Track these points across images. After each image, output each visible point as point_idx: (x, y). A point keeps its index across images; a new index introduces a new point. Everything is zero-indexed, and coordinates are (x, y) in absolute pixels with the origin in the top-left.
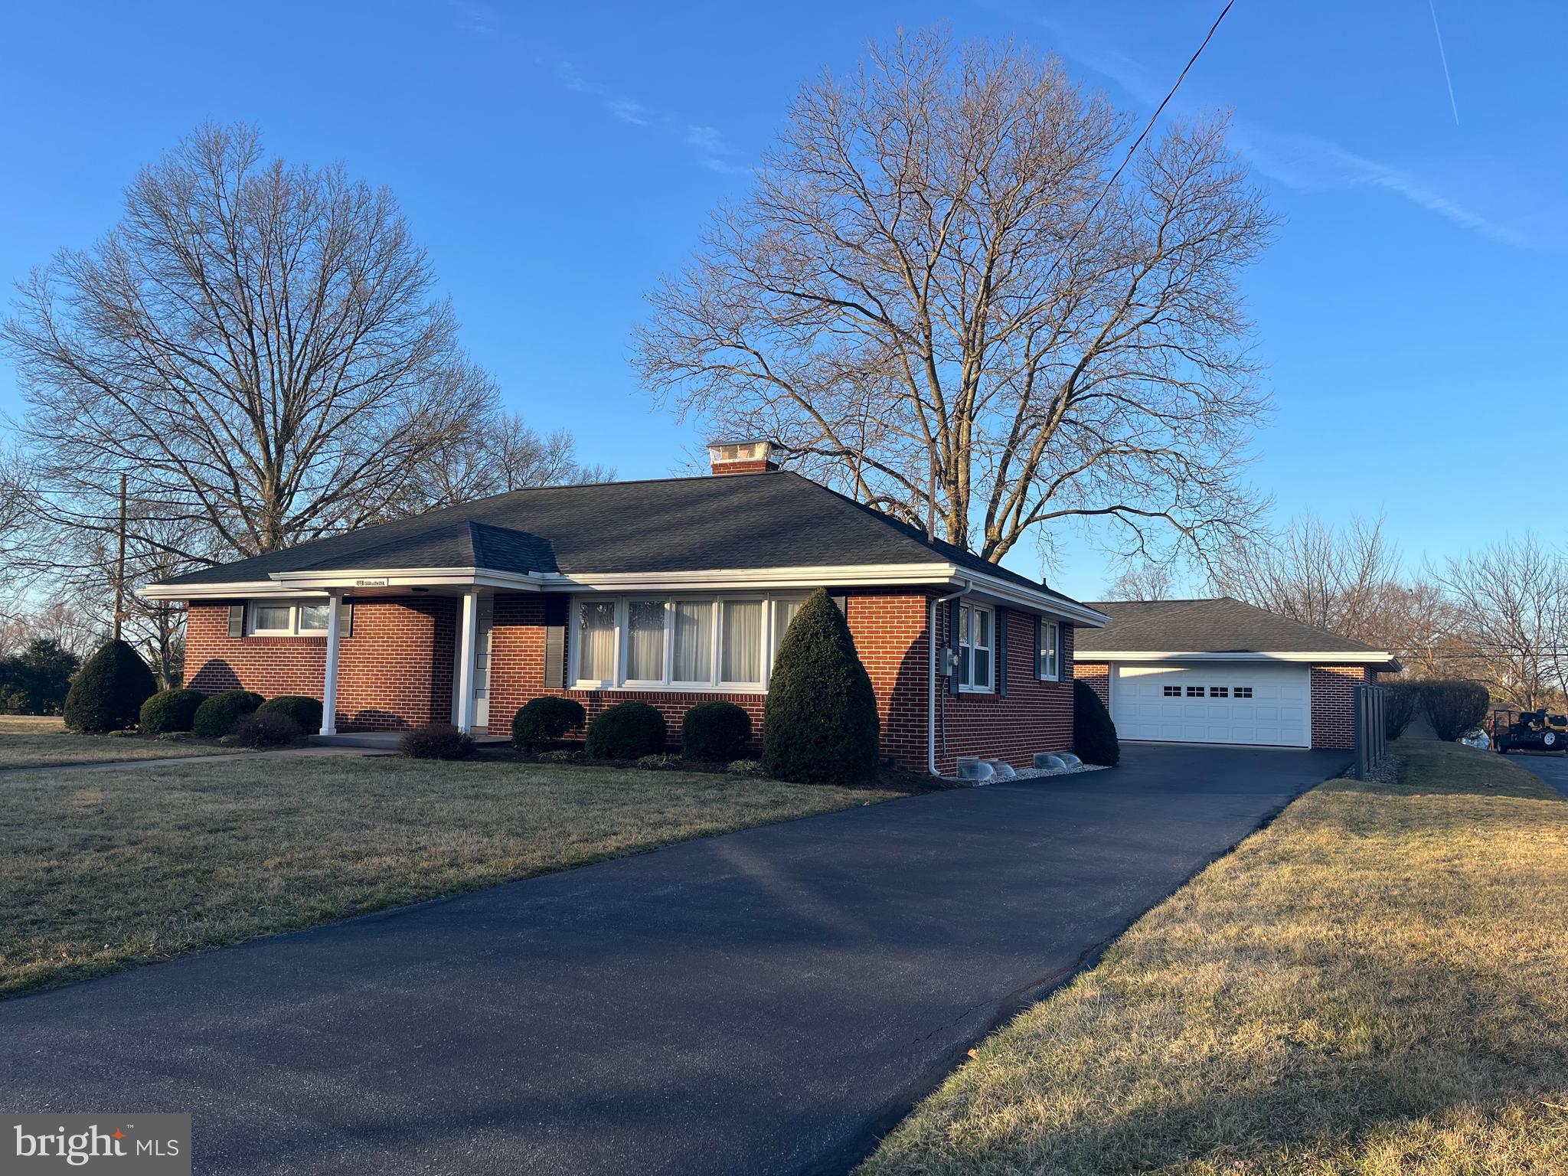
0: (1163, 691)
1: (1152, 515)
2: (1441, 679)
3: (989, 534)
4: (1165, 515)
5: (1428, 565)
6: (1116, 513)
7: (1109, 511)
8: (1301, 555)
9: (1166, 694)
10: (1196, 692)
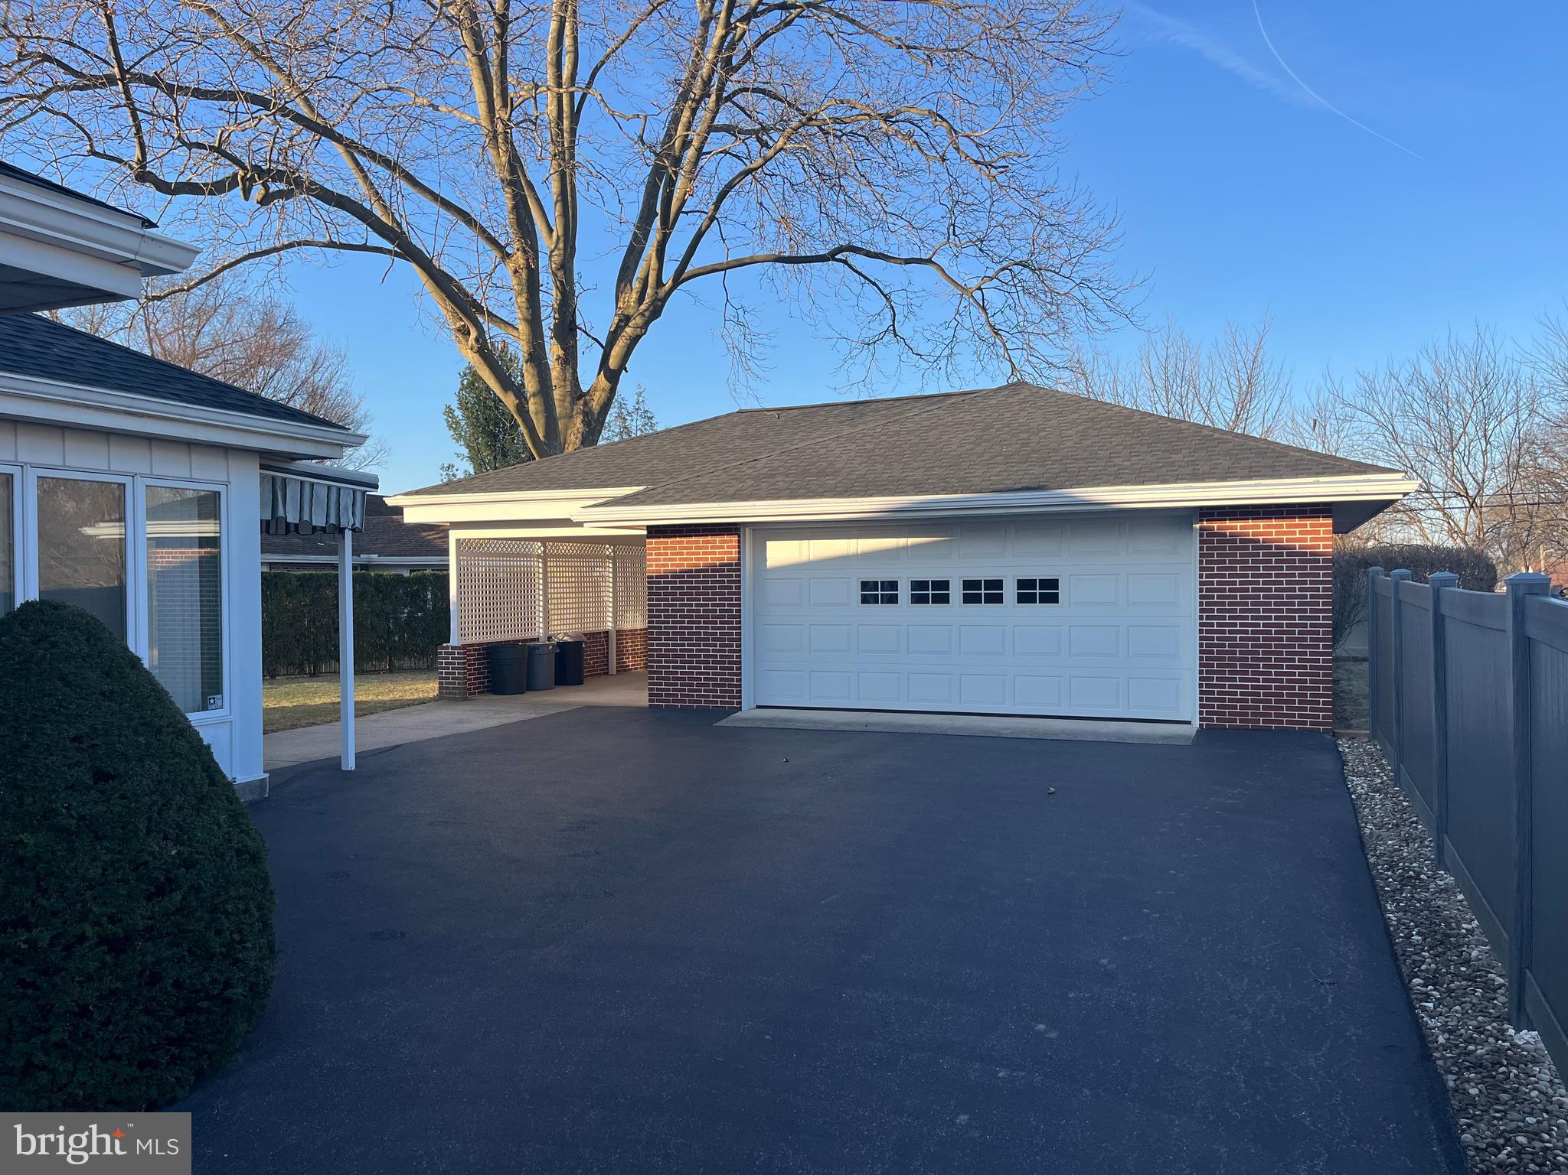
0: (857, 593)
1: (908, 261)
2: (1371, 544)
3: (620, 304)
4: (929, 261)
5: (1332, 383)
6: (845, 262)
7: (831, 256)
8: (1160, 384)
9: (865, 600)
10: (929, 592)
